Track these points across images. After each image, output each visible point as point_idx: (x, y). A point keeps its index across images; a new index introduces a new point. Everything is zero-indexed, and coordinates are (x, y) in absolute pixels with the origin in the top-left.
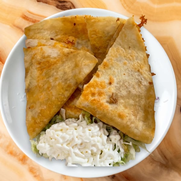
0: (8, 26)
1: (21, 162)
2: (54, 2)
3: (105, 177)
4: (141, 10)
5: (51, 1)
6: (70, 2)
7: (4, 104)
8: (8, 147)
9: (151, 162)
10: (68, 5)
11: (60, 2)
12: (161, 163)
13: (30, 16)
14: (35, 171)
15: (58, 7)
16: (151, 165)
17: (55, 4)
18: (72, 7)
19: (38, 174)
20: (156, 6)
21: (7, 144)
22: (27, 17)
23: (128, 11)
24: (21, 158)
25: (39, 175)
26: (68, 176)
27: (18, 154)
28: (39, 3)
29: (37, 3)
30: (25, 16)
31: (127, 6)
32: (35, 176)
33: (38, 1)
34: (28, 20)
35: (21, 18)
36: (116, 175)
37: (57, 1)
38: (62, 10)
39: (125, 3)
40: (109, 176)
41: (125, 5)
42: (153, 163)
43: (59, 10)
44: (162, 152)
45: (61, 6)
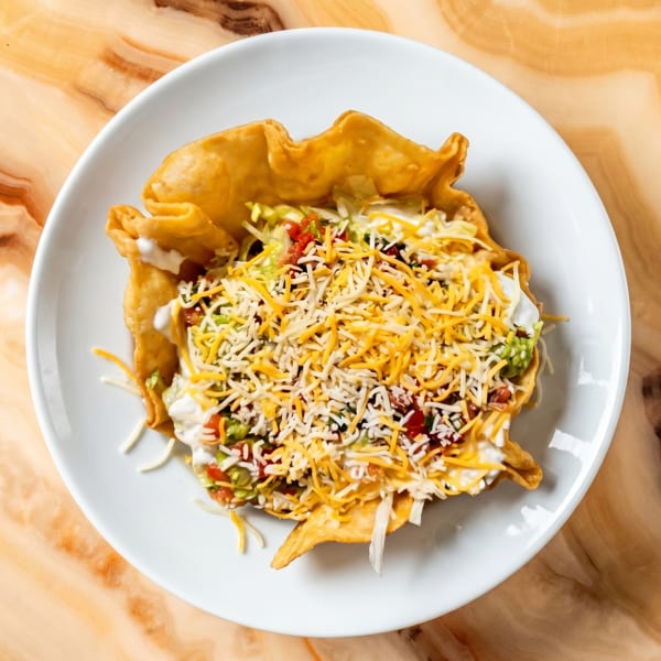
0: (59, 93)
1: (100, 579)
2: (213, 5)
3: (386, 635)
4: (508, 34)
5: (202, 4)
6: (265, 6)
7: (43, 369)
8: (57, 524)
9: (543, 579)
10: (262, 16)
11: (236, 7)
12: (576, 581)
13: (132, 56)
14: (150, 612)
15: (225, 23)
16: (544, 590)
17: (217, 12)
18: (273, 26)
19: (158, 623)
20: (558, 22)
21: (55, 512)
22: (122, 60)
23: (464, 38)
24: (101, 564)
25: (163, 627)
26: (261, 632)
27: (91, 550)
28: (162, 9)
29: (155, 9)
30: (116, 56)
31: (462, 20)
32: (150, 632)
33: (158, 5)
34: (124, 70)
35: (101, 65)
36: (422, 627)
37: (223, 3)
38: (238, 36)
39: (454, 10)
40: (399, 632)
41: (454, 18)
42: (551, 583)
43: (231, 34)
44: (579, 542)
45: (237, 20)
